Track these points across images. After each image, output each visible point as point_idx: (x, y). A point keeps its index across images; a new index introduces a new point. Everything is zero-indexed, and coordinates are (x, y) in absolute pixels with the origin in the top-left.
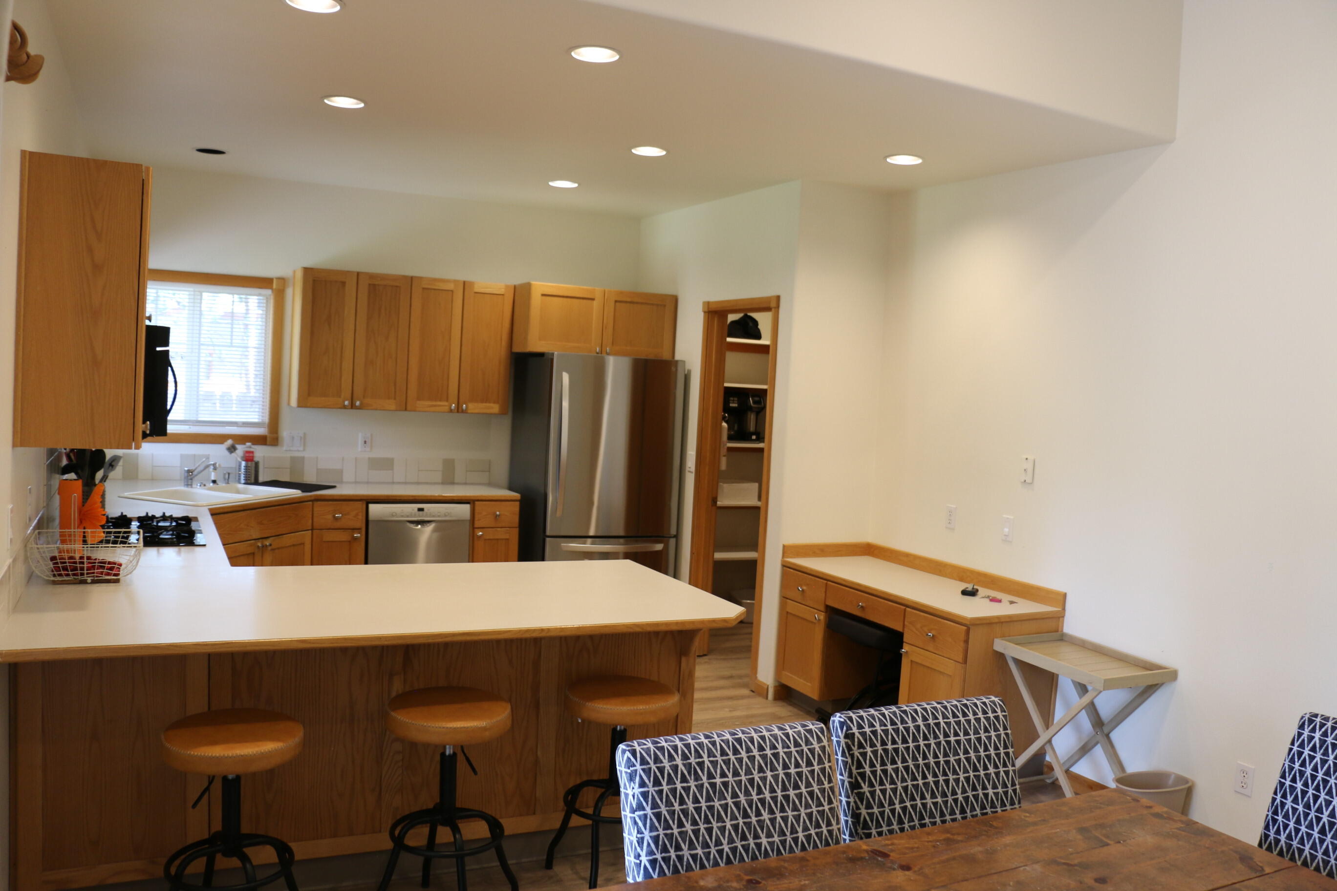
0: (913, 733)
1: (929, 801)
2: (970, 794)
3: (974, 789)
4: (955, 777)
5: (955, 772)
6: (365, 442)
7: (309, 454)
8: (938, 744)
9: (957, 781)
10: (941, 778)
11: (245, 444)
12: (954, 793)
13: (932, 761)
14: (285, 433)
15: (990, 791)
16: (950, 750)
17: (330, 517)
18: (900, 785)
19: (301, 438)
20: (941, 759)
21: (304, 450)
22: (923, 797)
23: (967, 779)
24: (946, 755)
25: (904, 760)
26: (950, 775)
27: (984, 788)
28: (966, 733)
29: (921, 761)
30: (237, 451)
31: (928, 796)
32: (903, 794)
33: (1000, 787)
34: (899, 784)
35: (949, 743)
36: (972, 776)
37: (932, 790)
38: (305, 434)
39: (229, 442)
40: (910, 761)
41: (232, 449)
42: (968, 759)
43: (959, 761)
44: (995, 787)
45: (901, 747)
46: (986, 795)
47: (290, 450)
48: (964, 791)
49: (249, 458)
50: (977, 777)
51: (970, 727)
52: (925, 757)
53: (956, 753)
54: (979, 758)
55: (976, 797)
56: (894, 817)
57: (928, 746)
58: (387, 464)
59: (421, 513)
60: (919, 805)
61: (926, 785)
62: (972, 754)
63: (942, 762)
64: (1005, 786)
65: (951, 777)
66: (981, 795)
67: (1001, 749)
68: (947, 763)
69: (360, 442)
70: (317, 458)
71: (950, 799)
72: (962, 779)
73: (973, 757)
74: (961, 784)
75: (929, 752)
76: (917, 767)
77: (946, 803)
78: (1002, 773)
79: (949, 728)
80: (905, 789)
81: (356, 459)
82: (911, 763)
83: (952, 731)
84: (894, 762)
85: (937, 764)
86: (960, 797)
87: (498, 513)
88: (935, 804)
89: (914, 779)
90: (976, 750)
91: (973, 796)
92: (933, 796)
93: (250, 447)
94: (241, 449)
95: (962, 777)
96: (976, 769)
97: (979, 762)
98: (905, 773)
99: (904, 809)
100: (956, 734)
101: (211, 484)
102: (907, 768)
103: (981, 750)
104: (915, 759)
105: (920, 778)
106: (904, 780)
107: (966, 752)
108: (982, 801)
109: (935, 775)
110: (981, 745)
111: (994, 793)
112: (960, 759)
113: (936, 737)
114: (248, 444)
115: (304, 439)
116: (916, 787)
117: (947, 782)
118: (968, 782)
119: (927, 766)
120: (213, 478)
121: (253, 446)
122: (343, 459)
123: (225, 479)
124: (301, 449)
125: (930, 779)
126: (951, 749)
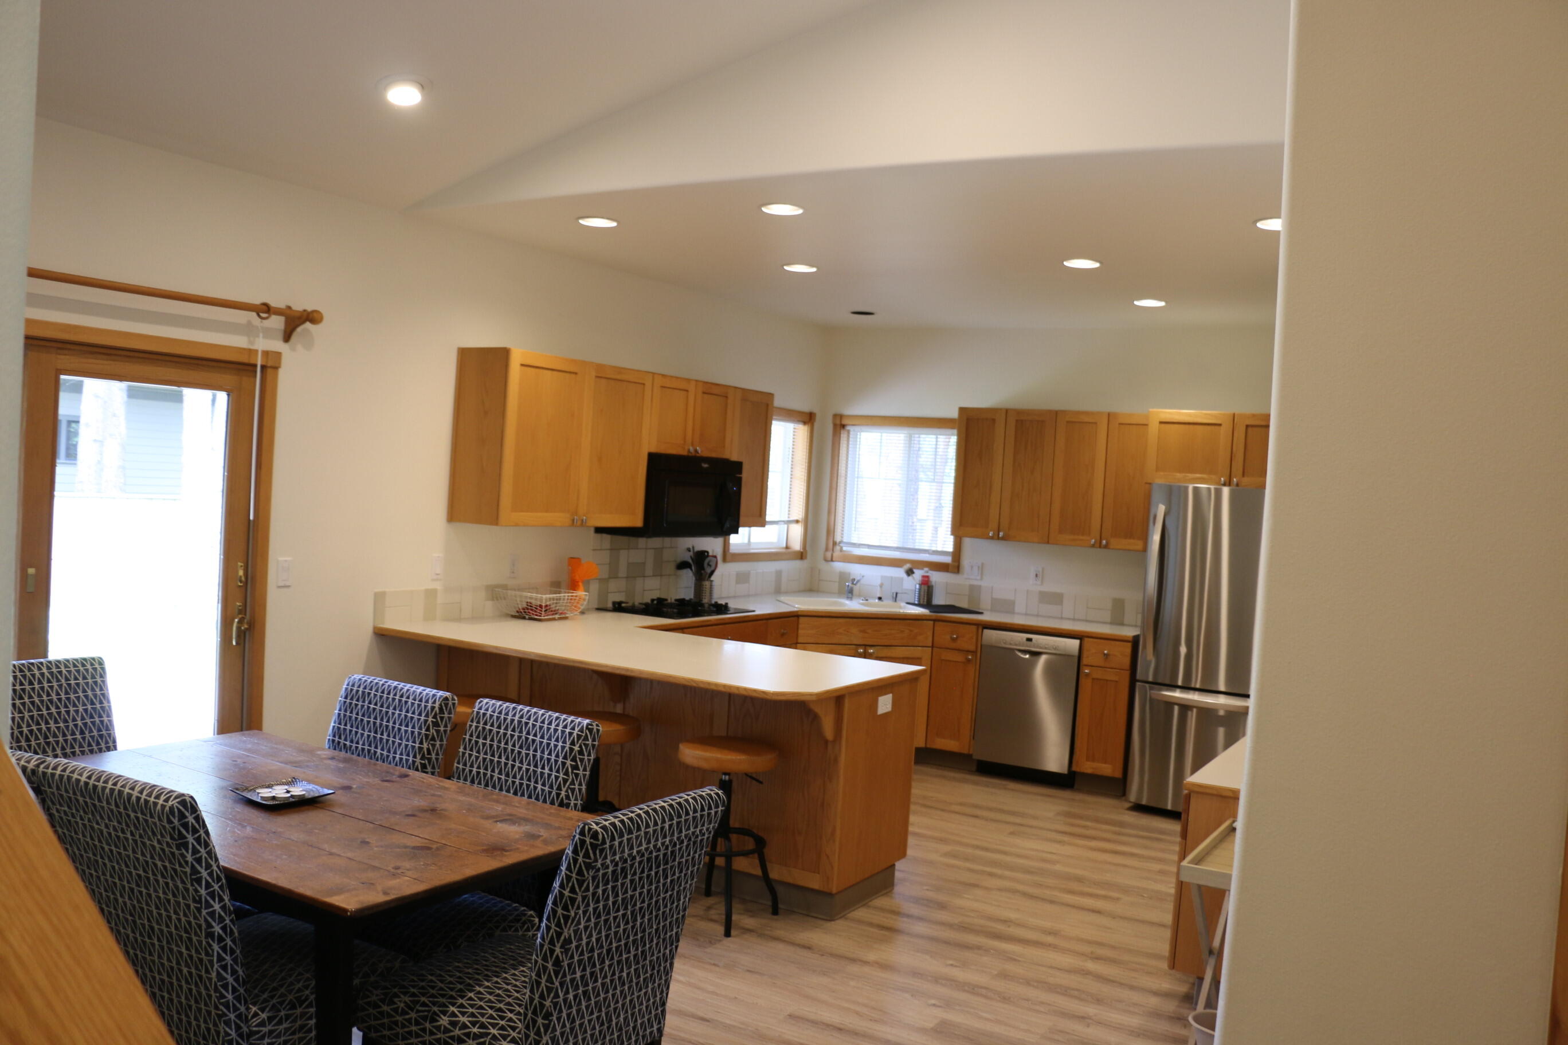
0: (508, 724)
1: (496, 775)
2: (525, 782)
3: (529, 780)
4: (520, 765)
5: (521, 762)
6: (1037, 575)
7: (985, 583)
8: (520, 737)
9: (520, 769)
10: (510, 762)
11: (922, 569)
12: (515, 777)
13: (510, 747)
14: (966, 562)
15: (539, 787)
16: (525, 744)
17: (948, 637)
18: (482, 756)
19: (979, 567)
20: (517, 749)
21: (981, 579)
22: (493, 771)
23: (528, 770)
24: (521, 747)
25: (492, 740)
26: (517, 763)
27: (536, 782)
28: (542, 737)
29: (502, 745)
30: (914, 575)
31: (497, 771)
32: (482, 763)
33: (547, 786)
34: (482, 754)
35: (527, 739)
36: (531, 770)
37: (501, 768)
38: (983, 564)
39: (908, 566)
40: (496, 742)
41: (910, 572)
42: (534, 756)
43: (527, 755)
44: (544, 785)
45: (495, 730)
46: (535, 788)
47: (969, 579)
48: (522, 778)
49: (926, 582)
50: (535, 772)
51: (547, 733)
52: (506, 743)
53: (528, 749)
54: (542, 758)
55: (528, 786)
56: (470, 775)
57: (512, 736)
58: (1056, 599)
59: (1029, 643)
60: (489, 775)
61: (499, 762)
62: (539, 754)
63: (516, 751)
64: (551, 787)
65: (517, 764)
66: (532, 786)
67: (561, 758)
68: (519, 753)
69: (1033, 575)
70: (992, 587)
71: (510, 780)
72: (524, 769)
73: (538, 757)
74: (521, 772)
75: (511, 740)
76: (498, 747)
77: (507, 781)
78: (553, 777)
79: (533, 729)
80: (484, 759)
81: (1028, 591)
82: (495, 744)
83: (534, 732)
84: (485, 738)
85: (513, 751)
86: (517, 781)
87: (1106, 652)
88: (499, 779)
89: (493, 755)
90: (543, 752)
91: (527, 784)
92: (500, 773)
93: (927, 572)
94: (919, 574)
95: (524, 767)
96: (536, 766)
97: (541, 762)
98: (488, 748)
99: (478, 773)
100: (535, 735)
101: (877, 601)
102: (491, 746)
103: (546, 753)
104: (499, 742)
105: (496, 756)
106: (486, 753)
107: (535, 750)
108: (531, 792)
109: (507, 759)
110: (547, 749)
111: (542, 789)
112: (529, 754)
113: (521, 732)
114: (926, 569)
115: (982, 568)
116: (492, 761)
117: (513, 766)
118: (527, 773)
119: (505, 749)
120: (879, 595)
121: (931, 572)
122: (1016, 590)
123: (893, 597)
124: (979, 578)
125: (503, 760)
126: (527, 744)
